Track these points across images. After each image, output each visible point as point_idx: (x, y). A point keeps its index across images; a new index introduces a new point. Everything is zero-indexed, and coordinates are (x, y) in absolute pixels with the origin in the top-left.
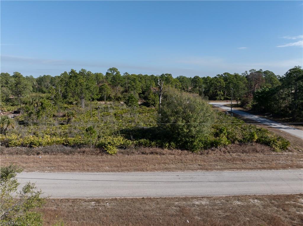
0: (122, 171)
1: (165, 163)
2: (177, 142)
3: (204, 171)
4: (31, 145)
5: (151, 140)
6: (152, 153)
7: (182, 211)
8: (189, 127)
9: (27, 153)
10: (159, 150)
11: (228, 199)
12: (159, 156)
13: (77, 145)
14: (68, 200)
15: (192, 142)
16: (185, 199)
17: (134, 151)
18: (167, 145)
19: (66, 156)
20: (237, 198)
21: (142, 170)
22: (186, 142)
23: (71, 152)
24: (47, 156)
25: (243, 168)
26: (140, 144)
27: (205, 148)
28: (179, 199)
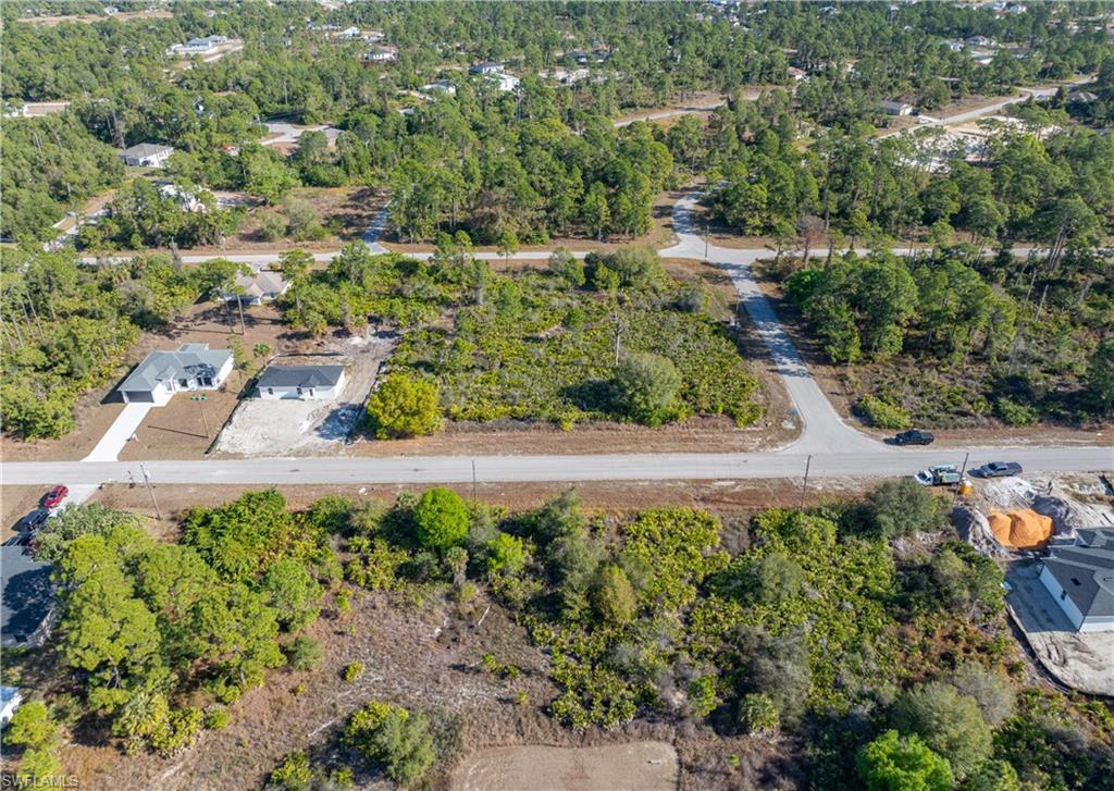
0: (584, 454)
1: (620, 444)
2: (633, 415)
3: (654, 455)
4: (480, 419)
5: (607, 412)
6: (608, 429)
7: (630, 490)
8: (646, 402)
9: (482, 430)
10: (615, 425)
11: (663, 481)
12: (615, 433)
13: (527, 418)
14: (553, 482)
15: (650, 417)
16: (634, 481)
17: (589, 426)
18: (624, 419)
19: (523, 434)
20: (670, 481)
21: (601, 453)
22: (644, 417)
23: (527, 429)
24: (504, 434)
25: (691, 452)
26: (595, 418)
27: (664, 423)
28: (629, 481)
